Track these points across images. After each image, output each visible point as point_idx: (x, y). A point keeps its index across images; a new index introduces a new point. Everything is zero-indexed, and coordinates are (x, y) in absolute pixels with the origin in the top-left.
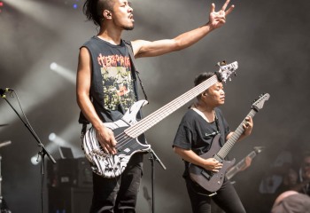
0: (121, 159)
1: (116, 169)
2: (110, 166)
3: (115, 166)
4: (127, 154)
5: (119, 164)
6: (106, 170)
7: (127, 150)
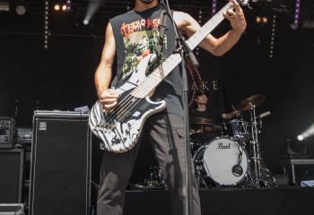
0: (129, 125)
1: (125, 139)
2: (118, 137)
3: (124, 135)
4: (137, 118)
5: (128, 133)
6: (113, 143)
7: (137, 114)
